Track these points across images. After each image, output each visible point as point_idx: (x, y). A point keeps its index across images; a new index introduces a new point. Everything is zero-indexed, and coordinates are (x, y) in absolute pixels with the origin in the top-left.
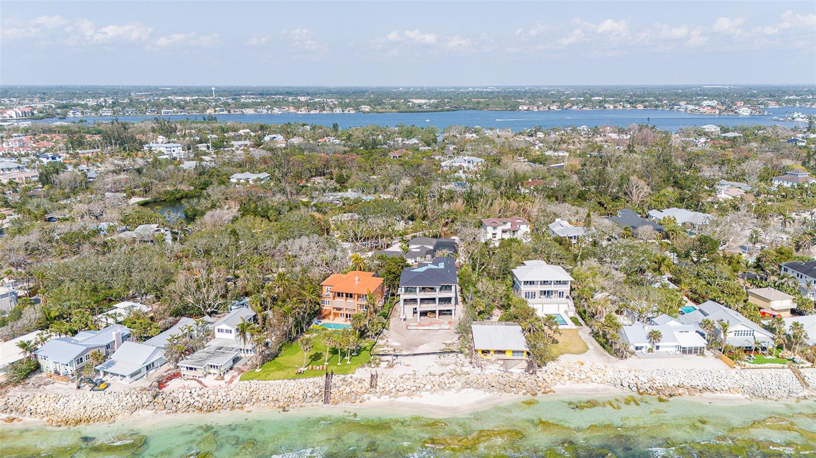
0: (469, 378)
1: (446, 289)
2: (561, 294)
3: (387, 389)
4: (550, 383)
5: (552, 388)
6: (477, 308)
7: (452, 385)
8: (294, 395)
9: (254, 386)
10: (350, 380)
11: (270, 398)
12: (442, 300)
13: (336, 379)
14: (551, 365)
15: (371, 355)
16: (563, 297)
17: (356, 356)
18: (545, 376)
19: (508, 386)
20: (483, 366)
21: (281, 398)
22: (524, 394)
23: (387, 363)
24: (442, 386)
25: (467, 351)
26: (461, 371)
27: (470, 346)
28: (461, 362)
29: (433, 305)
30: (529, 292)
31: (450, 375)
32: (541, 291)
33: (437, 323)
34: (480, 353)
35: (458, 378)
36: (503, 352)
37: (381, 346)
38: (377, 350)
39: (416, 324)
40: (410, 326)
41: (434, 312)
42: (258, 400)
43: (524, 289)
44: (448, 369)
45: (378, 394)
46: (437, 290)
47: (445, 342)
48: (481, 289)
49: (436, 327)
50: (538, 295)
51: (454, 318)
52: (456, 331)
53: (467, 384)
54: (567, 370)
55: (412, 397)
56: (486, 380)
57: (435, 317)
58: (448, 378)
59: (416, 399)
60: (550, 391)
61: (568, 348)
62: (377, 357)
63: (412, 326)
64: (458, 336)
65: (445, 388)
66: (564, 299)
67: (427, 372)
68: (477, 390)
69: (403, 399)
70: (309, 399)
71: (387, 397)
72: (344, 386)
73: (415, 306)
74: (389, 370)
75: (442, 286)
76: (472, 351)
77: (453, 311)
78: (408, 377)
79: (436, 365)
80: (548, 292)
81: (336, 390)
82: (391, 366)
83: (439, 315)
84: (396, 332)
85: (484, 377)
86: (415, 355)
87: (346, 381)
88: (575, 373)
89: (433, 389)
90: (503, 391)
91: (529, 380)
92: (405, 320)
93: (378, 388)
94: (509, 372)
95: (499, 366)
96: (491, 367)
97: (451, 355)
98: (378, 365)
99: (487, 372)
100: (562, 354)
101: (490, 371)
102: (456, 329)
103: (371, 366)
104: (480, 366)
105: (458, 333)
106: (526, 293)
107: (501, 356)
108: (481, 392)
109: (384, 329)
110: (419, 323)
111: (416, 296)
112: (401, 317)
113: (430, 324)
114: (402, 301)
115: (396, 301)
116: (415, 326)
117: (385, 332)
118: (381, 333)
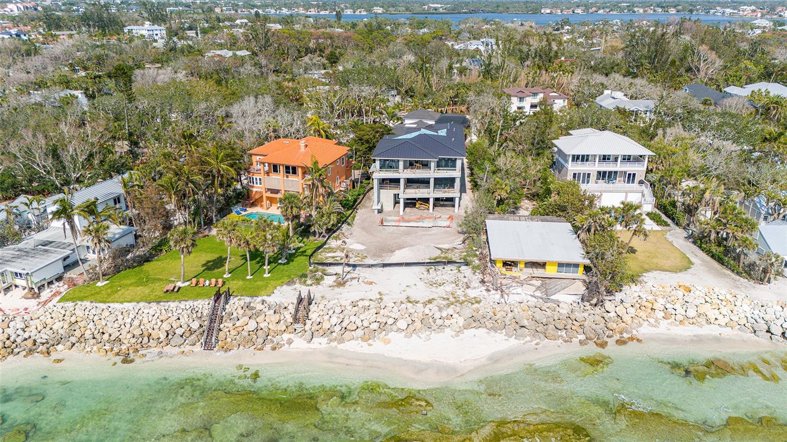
0: (478, 311)
1: (446, 166)
2: (631, 177)
3: (326, 325)
4: (629, 322)
5: (634, 332)
6: (496, 194)
7: (447, 322)
8: (150, 331)
9: (79, 313)
10: (259, 307)
11: (106, 337)
12: (441, 183)
13: (235, 304)
14: (630, 292)
15: (310, 264)
16: (633, 182)
17: (284, 264)
18: (621, 310)
19: (551, 327)
20: (504, 288)
21: (126, 337)
22: (581, 342)
23: (334, 278)
24: (428, 323)
25: (477, 262)
26: (465, 296)
27: (481, 253)
28: (465, 280)
29: (426, 190)
30: (579, 174)
31: (445, 303)
32: (599, 173)
33: (430, 218)
34: (500, 265)
35: (458, 309)
36: (543, 265)
37: (331, 250)
38: (322, 256)
39: (397, 218)
40: (387, 221)
41: (426, 200)
42: (82, 339)
43: (572, 168)
44: (441, 291)
45: (308, 335)
46: (433, 165)
47: (440, 246)
48: (502, 166)
49: (427, 223)
50: (593, 177)
51: (458, 211)
52: (460, 229)
53: (475, 321)
54: (661, 301)
55: (370, 341)
56: (510, 315)
57: (428, 209)
58: (440, 309)
59: (378, 347)
60: (631, 339)
61: (655, 261)
62: (320, 267)
63: (391, 221)
64: (462, 237)
65: (434, 327)
66: (636, 185)
67: (403, 297)
68: (492, 333)
69: (354, 346)
70: (177, 340)
71: (324, 340)
72: (246, 319)
73: (396, 191)
74: (337, 290)
75: (441, 160)
76: (485, 263)
77: (457, 200)
78: (367, 303)
79: (421, 285)
80: (610, 173)
81: (230, 325)
82: (341, 284)
83: (435, 205)
84: (363, 228)
85: (507, 308)
86: (385, 265)
87: (253, 308)
88: (677, 306)
89: (411, 328)
90: (542, 336)
91: (590, 316)
92: (380, 211)
93: (309, 322)
94: (554, 301)
95: (534, 289)
96: (519, 290)
97: (448, 267)
98: (318, 281)
99: (512, 299)
100: (647, 271)
101: (518, 298)
102: (460, 226)
103: (305, 282)
104: (499, 289)
105: (463, 233)
106: (575, 174)
107: (538, 272)
108: (500, 336)
109: (343, 224)
110: (402, 218)
111: (398, 174)
112: (374, 208)
113: (419, 219)
114: (376, 183)
115: (371, 185)
116: (394, 221)
117: (345, 228)
118: (338, 229)
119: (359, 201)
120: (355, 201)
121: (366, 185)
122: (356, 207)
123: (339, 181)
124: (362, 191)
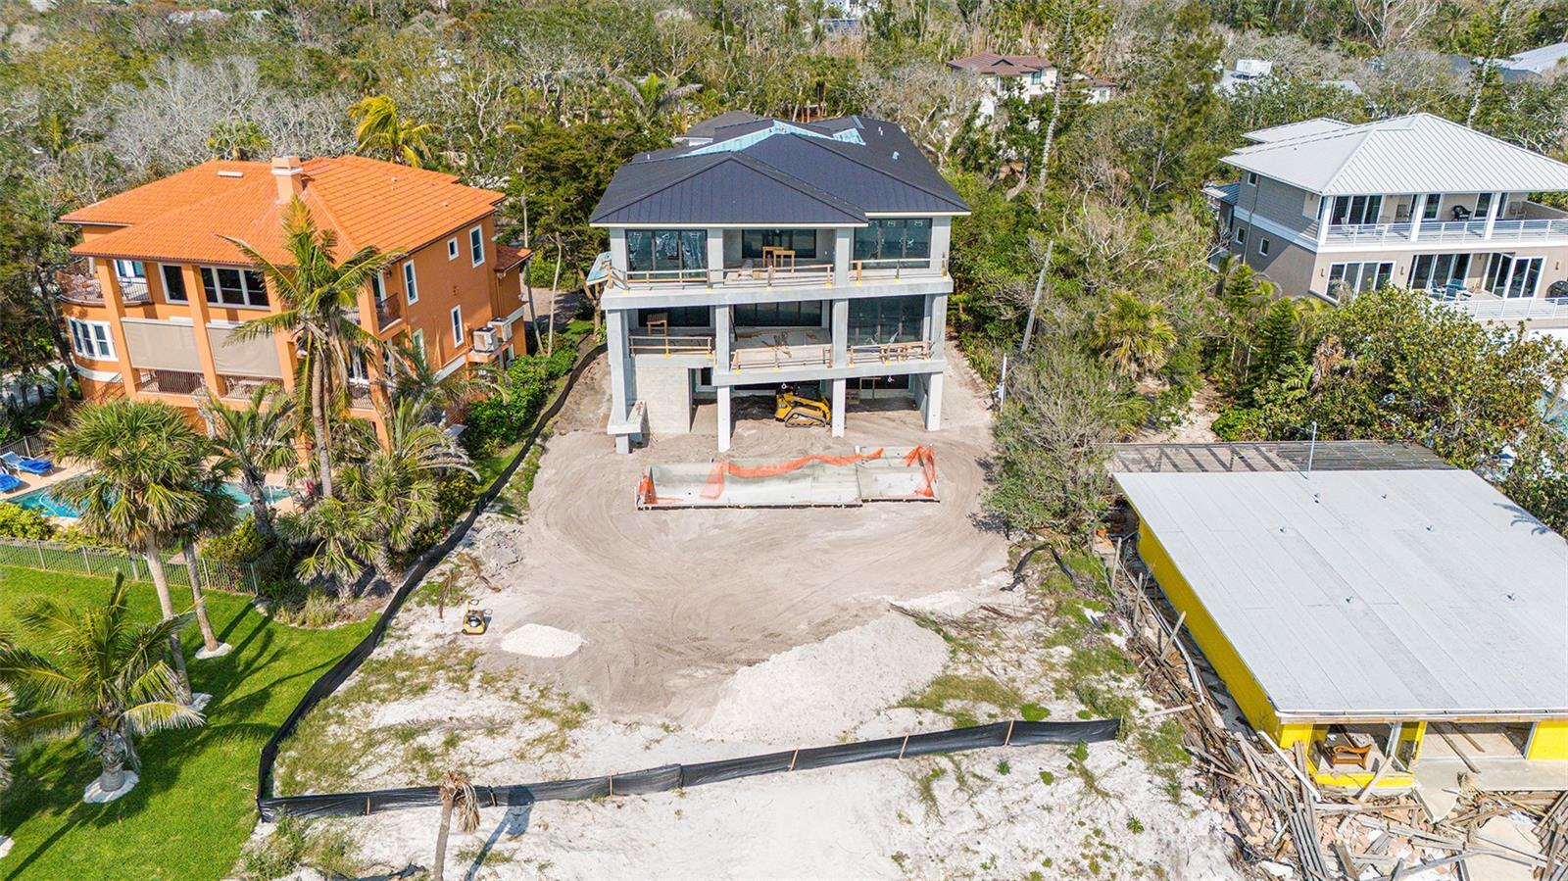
2: (1524, 274)
12: (874, 318)
25: (1149, 708)
29: (815, 350)
30: (1354, 267)
33: (839, 461)
39: (708, 469)
40: (669, 484)
41: (814, 391)
43: (1332, 246)
46: (841, 248)
49: (834, 487)
50: (1400, 280)
57: (829, 424)
62: (319, 821)
63: (683, 482)
64: (1003, 550)
66: (1537, 303)
73: (698, 360)
75: (870, 226)
77: (937, 384)
83: (851, 407)
84: (569, 528)
92: (638, 442)
109: (477, 512)
110: (732, 466)
111: (703, 291)
112: (612, 429)
113: (798, 466)
114: (614, 330)
115: (596, 338)
116: (698, 480)
117: (488, 530)
118: (452, 544)
119: (552, 400)
120: (536, 402)
121: (577, 339)
122: (542, 425)
123: (464, 327)
124: (564, 360)
